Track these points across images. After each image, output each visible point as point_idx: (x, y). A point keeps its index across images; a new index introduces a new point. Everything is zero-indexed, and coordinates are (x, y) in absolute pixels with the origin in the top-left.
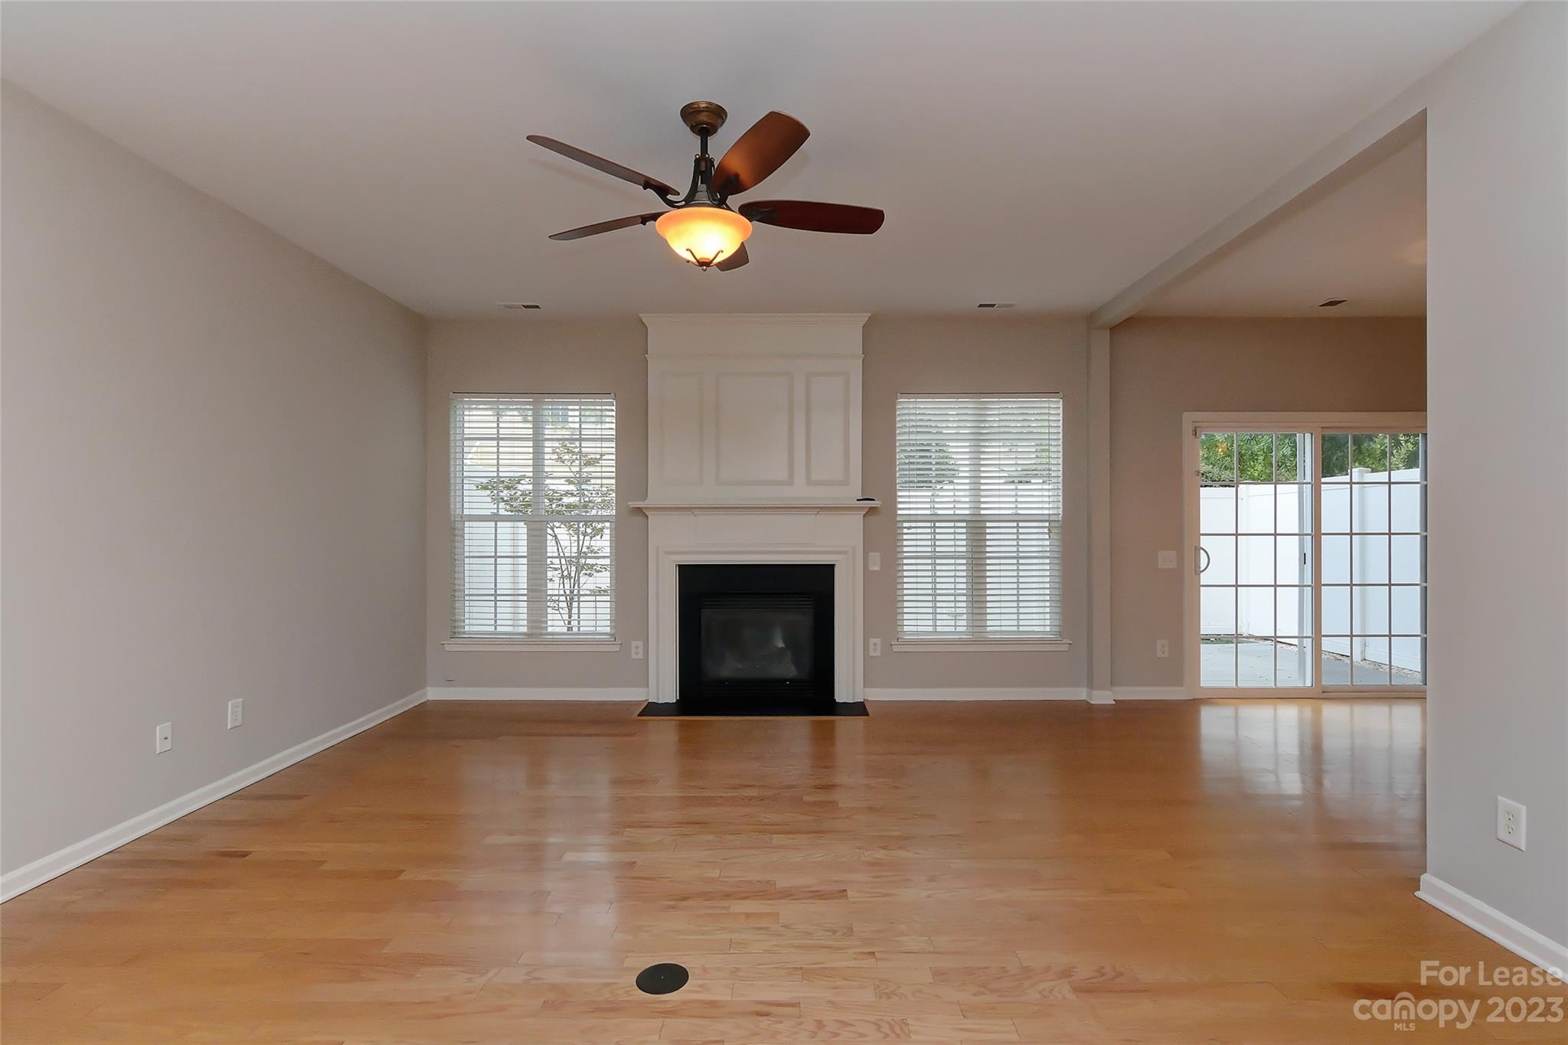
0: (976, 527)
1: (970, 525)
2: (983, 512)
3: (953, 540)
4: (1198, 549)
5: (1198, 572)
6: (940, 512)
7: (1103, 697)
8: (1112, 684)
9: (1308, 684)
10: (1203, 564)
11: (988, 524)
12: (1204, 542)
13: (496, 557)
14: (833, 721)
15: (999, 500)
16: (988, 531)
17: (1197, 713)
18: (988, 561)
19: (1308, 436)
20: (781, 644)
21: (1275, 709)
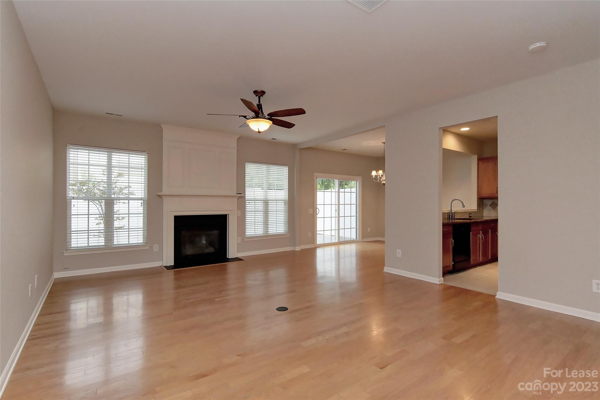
0: (266, 202)
1: (264, 201)
2: (268, 198)
3: (260, 206)
4: (317, 208)
5: (317, 214)
6: (256, 198)
7: (298, 249)
8: (300, 245)
9: (337, 241)
10: (318, 213)
11: (269, 202)
12: (318, 207)
13: (88, 215)
14: (226, 264)
15: (273, 194)
16: (269, 203)
17: (316, 250)
18: (269, 212)
19: (337, 180)
20: (204, 242)
21: (324, 249)
